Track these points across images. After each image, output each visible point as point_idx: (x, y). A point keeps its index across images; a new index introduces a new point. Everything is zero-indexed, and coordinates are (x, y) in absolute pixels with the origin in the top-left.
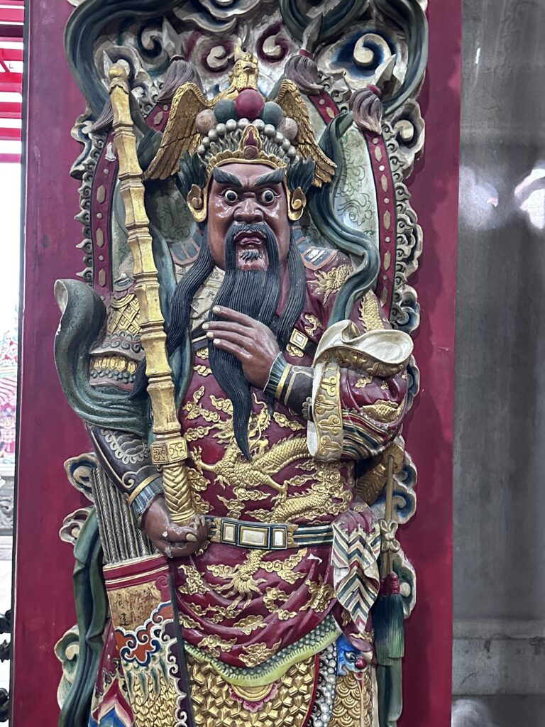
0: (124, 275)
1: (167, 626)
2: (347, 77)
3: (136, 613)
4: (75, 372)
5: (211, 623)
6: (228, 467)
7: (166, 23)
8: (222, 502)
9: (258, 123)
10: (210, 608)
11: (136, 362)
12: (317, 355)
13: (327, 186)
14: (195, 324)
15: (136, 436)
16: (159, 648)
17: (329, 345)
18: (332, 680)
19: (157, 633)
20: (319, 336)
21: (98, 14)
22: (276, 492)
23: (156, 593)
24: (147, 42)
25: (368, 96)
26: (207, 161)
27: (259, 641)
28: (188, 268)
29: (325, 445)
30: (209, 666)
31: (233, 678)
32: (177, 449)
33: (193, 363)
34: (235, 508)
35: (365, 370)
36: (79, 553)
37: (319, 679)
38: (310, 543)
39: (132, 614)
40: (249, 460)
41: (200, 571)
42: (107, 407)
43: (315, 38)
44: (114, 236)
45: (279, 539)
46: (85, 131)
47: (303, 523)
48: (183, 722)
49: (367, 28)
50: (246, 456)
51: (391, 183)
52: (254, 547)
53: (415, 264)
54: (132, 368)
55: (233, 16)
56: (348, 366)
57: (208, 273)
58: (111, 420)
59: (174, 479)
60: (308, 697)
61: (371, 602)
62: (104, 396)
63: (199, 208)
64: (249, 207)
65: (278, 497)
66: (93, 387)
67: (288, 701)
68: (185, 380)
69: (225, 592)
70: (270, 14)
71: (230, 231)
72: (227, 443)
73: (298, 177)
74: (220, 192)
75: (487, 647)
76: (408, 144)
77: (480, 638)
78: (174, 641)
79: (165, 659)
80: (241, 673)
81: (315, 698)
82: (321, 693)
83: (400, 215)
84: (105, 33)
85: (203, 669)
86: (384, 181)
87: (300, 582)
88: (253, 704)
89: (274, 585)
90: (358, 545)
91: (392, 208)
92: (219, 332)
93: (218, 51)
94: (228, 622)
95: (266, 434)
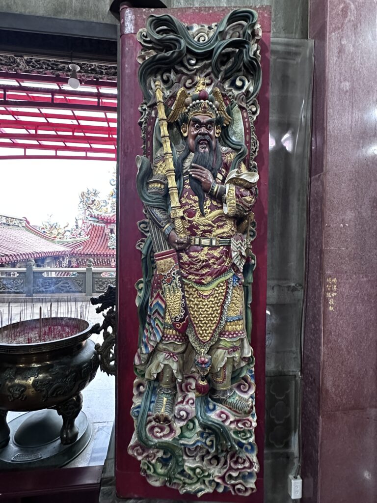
0: (159, 155)
1: (177, 271)
2: (233, 91)
3: (167, 268)
4: (143, 187)
5: (192, 271)
6: (197, 219)
7: (172, 71)
8: (195, 231)
9: (207, 101)
10: (191, 266)
11: (164, 184)
12: (226, 182)
13: (228, 126)
14: (184, 171)
15: (164, 210)
16: (175, 279)
17: (231, 177)
18: (231, 288)
19: (174, 274)
20: (226, 176)
21: (149, 66)
22: (213, 227)
23: (173, 261)
24: (165, 77)
25: (242, 95)
26: (189, 115)
27: (208, 275)
28: (181, 153)
29: (230, 211)
30: (191, 285)
31: (199, 288)
32: (180, 213)
33: (184, 185)
34: (199, 233)
35: (243, 186)
36: (144, 252)
37: (227, 288)
38: (224, 244)
39: (165, 268)
40: (204, 216)
41: (187, 255)
42: (154, 199)
43: (223, 77)
44: (154, 144)
45: (214, 243)
46: (144, 108)
47: (222, 238)
48: (183, 302)
49: (240, 74)
50: (203, 215)
51: (249, 125)
52: (205, 246)
53: (257, 153)
54: (163, 186)
55: (195, 69)
56: (237, 185)
57: (188, 154)
58: (156, 204)
59: (178, 223)
60: (224, 294)
61: (244, 264)
62: (153, 196)
63: (185, 132)
64: (203, 130)
65: (214, 229)
66: (149, 193)
67: (217, 295)
68: (181, 190)
69: (196, 260)
70: (207, 69)
71: (197, 139)
72: (196, 210)
73: (219, 121)
74: (193, 125)
75: (273, 289)
76: (254, 113)
77: (270, 286)
78: (180, 276)
79: (177, 282)
80: (202, 286)
81: (226, 294)
82: (228, 292)
83: (252, 136)
84: (151, 74)
85: (189, 286)
86: (247, 124)
87: (221, 257)
88: (206, 296)
89: (213, 258)
90: (239, 245)
91: (250, 134)
92: (193, 172)
93: (189, 81)
94: (197, 270)
95: (210, 208)
